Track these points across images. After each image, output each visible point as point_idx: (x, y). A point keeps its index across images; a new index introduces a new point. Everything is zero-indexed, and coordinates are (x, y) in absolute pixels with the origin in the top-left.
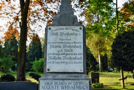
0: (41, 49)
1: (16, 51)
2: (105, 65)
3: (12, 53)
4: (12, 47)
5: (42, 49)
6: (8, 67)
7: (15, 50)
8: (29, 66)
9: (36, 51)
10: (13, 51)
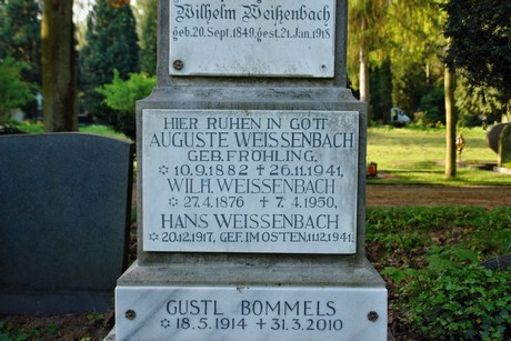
0: (135, 37)
1: (35, 43)
2: (381, 104)
3: (18, 50)
4: (16, 26)
5: (138, 40)
6: (9, 103)
7: (29, 39)
8: (88, 102)
9: (116, 44)
10: (22, 45)
